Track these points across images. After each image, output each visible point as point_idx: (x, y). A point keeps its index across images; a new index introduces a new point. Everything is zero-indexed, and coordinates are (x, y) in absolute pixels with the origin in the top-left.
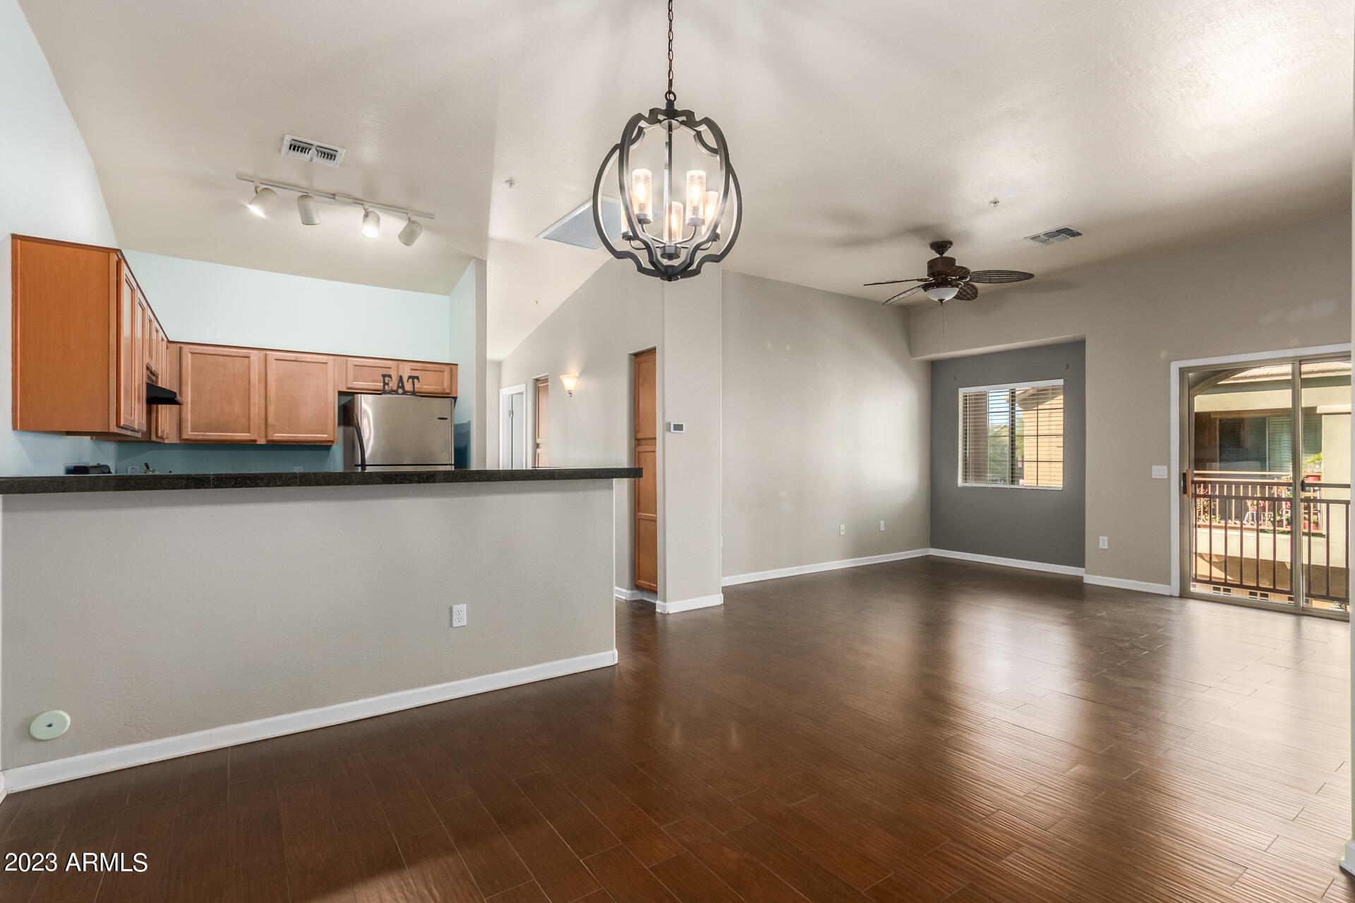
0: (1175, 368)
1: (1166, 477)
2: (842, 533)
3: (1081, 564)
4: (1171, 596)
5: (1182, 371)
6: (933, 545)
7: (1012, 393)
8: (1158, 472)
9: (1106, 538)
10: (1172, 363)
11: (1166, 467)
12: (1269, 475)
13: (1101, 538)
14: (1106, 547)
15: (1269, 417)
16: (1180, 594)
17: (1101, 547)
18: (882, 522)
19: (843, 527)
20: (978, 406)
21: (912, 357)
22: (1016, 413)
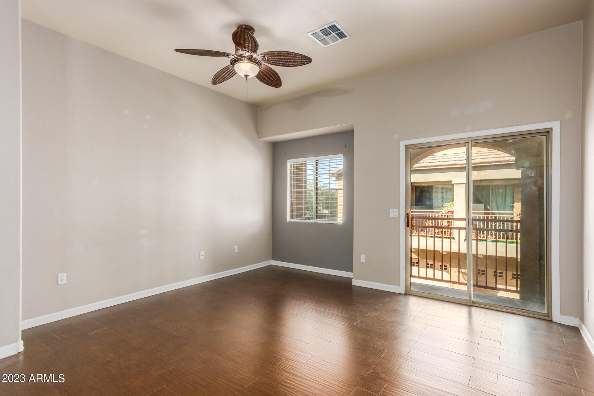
0: (403, 144)
1: (397, 216)
2: (202, 257)
3: (351, 270)
4: (400, 294)
5: (407, 147)
6: (274, 258)
7: (317, 163)
8: (393, 213)
9: (365, 256)
10: (401, 142)
11: (397, 210)
12: (434, 211)
13: (362, 255)
14: (364, 262)
15: (434, 185)
16: (405, 292)
17: (362, 261)
18: (236, 247)
19: (202, 253)
20: (299, 170)
21: (259, 139)
22: (319, 175)
